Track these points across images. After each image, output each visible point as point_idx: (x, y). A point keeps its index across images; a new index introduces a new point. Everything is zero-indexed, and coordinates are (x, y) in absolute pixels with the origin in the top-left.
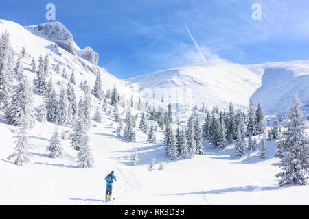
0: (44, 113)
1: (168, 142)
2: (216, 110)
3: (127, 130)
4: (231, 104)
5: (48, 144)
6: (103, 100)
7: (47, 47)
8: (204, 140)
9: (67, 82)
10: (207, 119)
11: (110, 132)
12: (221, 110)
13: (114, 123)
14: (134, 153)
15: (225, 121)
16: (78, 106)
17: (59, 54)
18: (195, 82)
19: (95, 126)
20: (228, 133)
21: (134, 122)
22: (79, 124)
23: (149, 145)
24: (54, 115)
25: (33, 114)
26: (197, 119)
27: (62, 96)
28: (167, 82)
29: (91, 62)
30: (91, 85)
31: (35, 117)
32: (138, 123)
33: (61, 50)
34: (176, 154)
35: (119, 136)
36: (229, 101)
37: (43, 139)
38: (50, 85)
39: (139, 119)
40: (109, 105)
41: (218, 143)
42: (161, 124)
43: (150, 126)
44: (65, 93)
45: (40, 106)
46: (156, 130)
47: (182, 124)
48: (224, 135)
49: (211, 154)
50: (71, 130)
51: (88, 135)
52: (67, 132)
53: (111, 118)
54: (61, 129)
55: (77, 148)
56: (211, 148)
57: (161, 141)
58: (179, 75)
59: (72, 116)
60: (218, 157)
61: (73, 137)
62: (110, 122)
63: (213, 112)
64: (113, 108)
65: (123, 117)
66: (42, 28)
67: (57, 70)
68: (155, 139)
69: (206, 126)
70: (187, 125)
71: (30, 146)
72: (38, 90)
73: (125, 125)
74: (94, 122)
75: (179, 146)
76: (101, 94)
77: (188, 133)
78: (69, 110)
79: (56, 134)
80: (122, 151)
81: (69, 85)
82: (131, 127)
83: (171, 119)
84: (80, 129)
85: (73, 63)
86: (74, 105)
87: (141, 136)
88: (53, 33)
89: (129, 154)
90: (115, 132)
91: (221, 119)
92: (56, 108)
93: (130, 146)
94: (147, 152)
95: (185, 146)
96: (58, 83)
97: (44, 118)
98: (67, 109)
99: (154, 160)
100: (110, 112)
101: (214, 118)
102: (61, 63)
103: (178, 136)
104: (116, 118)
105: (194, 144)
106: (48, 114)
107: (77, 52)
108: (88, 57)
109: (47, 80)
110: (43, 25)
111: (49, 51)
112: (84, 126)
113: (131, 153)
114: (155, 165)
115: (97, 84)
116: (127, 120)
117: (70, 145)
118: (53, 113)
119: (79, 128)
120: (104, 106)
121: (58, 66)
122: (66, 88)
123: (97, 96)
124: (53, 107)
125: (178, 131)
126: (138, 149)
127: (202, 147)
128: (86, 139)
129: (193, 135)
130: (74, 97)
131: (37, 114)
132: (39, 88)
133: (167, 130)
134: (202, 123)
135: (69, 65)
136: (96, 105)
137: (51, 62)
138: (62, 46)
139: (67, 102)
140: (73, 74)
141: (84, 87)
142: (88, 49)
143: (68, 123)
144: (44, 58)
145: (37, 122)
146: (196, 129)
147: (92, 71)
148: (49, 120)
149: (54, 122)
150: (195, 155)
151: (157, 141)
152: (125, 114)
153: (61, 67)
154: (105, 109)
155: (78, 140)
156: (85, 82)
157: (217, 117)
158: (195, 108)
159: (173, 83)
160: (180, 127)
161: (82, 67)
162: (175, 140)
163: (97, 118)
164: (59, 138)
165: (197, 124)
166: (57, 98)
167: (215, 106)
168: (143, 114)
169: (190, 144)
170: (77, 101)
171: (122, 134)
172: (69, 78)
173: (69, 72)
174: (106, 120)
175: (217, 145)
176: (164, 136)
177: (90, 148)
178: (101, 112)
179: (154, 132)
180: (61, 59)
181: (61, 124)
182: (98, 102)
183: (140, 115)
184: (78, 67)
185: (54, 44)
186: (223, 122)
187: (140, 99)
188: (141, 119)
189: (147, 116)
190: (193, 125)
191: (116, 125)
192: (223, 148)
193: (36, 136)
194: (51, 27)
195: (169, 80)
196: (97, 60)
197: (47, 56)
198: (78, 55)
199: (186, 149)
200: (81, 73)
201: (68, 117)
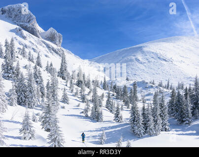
0: (15, 97)
1: (134, 120)
2: (181, 86)
3: (94, 110)
4: (196, 79)
5: (20, 127)
6: (69, 82)
7: (11, 31)
8: (170, 117)
9: (33, 65)
10: (173, 96)
11: (78, 112)
12: (187, 86)
13: (81, 104)
14: (101, 132)
15: (191, 97)
16: (46, 89)
17: (24, 38)
18: (159, 58)
19: (63, 107)
20: (193, 109)
21: (100, 102)
22: (48, 106)
23: (116, 124)
24: (23, 99)
25: (4, 98)
26: (163, 97)
27: (30, 80)
28: (131, 60)
29: (55, 43)
30: (57, 67)
31: (7, 102)
32: (104, 103)
33: (25, 33)
34: (142, 131)
35: (87, 117)
36: (195, 76)
37: (15, 122)
38: (18, 69)
39: (105, 99)
40: (75, 87)
41: (184, 119)
42: (126, 103)
43: (116, 106)
44: (33, 76)
45: (11, 90)
46: (122, 109)
47: (147, 102)
48: (190, 111)
49: (177, 131)
50: (41, 112)
51: (57, 117)
52: (37, 115)
53: (78, 99)
54: (32, 112)
55: (48, 130)
56: (177, 125)
57: (127, 119)
58: (143, 52)
59: (41, 99)
60: (184, 133)
61: (43, 119)
62: (77, 103)
63: (178, 88)
64: (80, 89)
65: (89, 98)
66: (5, 12)
67: (23, 53)
68: (121, 117)
69: (171, 102)
70: (152, 102)
71: (4, 129)
72: (6, 75)
73: (91, 105)
74: (62, 104)
75: (145, 124)
76: (67, 75)
77: (154, 110)
78: (38, 93)
79: (27, 117)
80: (91, 131)
81: (35, 68)
82: (98, 107)
83: (136, 97)
84: (50, 111)
85: (38, 46)
86: (42, 88)
87: (107, 115)
88: (16, 16)
89: (97, 133)
90: (82, 112)
91: (186, 95)
92: (25, 92)
93: (98, 125)
94: (114, 131)
95: (151, 124)
96: (25, 67)
97: (15, 102)
98: (35, 92)
99: (121, 139)
100: (76, 93)
101: (179, 94)
102: (26, 46)
103: (143, 114)
104: (83, 99)
105: (160, 121)
106: (18, 98)
107: (41, 34)
108: (52, 38)
109: (15, 65)
110: (6, 8)
111: (14, 35)
112: (53, 108)
113: (99, 132)
114: (122, 142)
115: (62, 66)
116: (93, 101)
117: (41, 127)
118: (23, 97)
119: (48, 110)
120: (70, 88)
121: (24, 50)
122: (33, 71)
123: (63, 78)
124: (23, 91)
125: (144, 109)
126: (106, 128)
127: (168, 124)
128: (56, 121)
129: (159, 112)
130: (42, 81)
131: (8, 98)
132: (8, 73)
133: (133, 108)
134: (167, 100)
135: (34, 47)
136: (63, 87)
137: (17, 45)
138: (26, 29)
139: (35, 86)
140: (38, 58)
141: (50, 69)
142: (51, 30)
143: (38, 106)
144: (10, 43)
145: (9, 106)
146: (162, 106)
147: (57, 53)
148: (20, 104)
149: (24, 105)
150: (162, 132)
151: (123, 120)
152: (92, 94)
153: (27, 50)
154: (72, 91)
155: (48, 122)
156: (51, 65)
157: (182, 93)
158: (160, 85)
159: (138, 60)
160: (146, 105)
161: (47, 49)
162: (141, 118)
163: (65, 100)
164: (31, 121)
165: (163, 101)
166: (26, 82)
167: (180, 82)
168: (109, 94)
169: (156, 121)
170: (45, 84)
171: (89, 114)
172: (35, 61)
173: (35, 55)
174: (73, 101)
175: (183, 121)
176: (130, 115)
177: (60, 129)
178: (68, 93)
179: (120, 111)
180: (26, 42)
181: (31, 108)
182: (65, 84)
183: (106, 95)
184: (43, 50)
185: (18, 27)
186: (188, 98)
187: (105, 78)
188: (107, 99)
189: (113, 95)
190: (159, 102)
191: (83, 106)
192: (189, 124)
193: (10, 119)
194: (14, 10)
195: (133, 58)
196: (61, 41)
197: (12, 40)
198: (42, 38)
199: (152, 126)
200: (46, 56)
201: (38, 100)
